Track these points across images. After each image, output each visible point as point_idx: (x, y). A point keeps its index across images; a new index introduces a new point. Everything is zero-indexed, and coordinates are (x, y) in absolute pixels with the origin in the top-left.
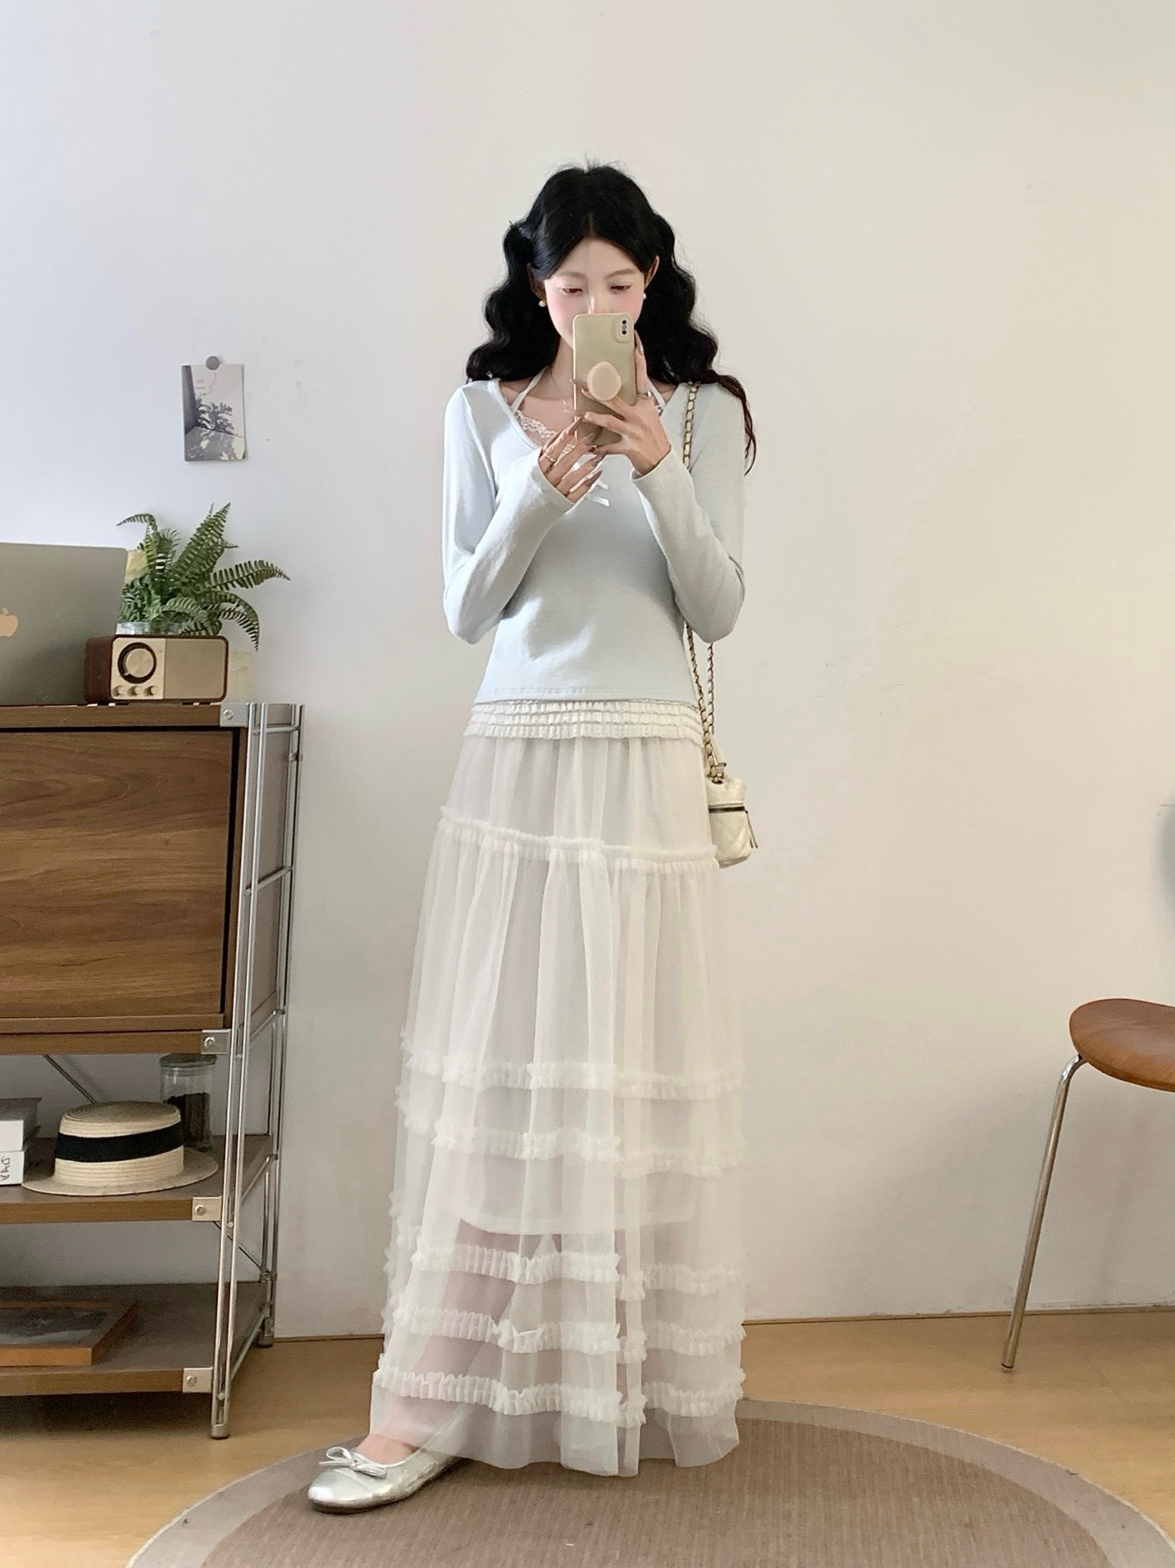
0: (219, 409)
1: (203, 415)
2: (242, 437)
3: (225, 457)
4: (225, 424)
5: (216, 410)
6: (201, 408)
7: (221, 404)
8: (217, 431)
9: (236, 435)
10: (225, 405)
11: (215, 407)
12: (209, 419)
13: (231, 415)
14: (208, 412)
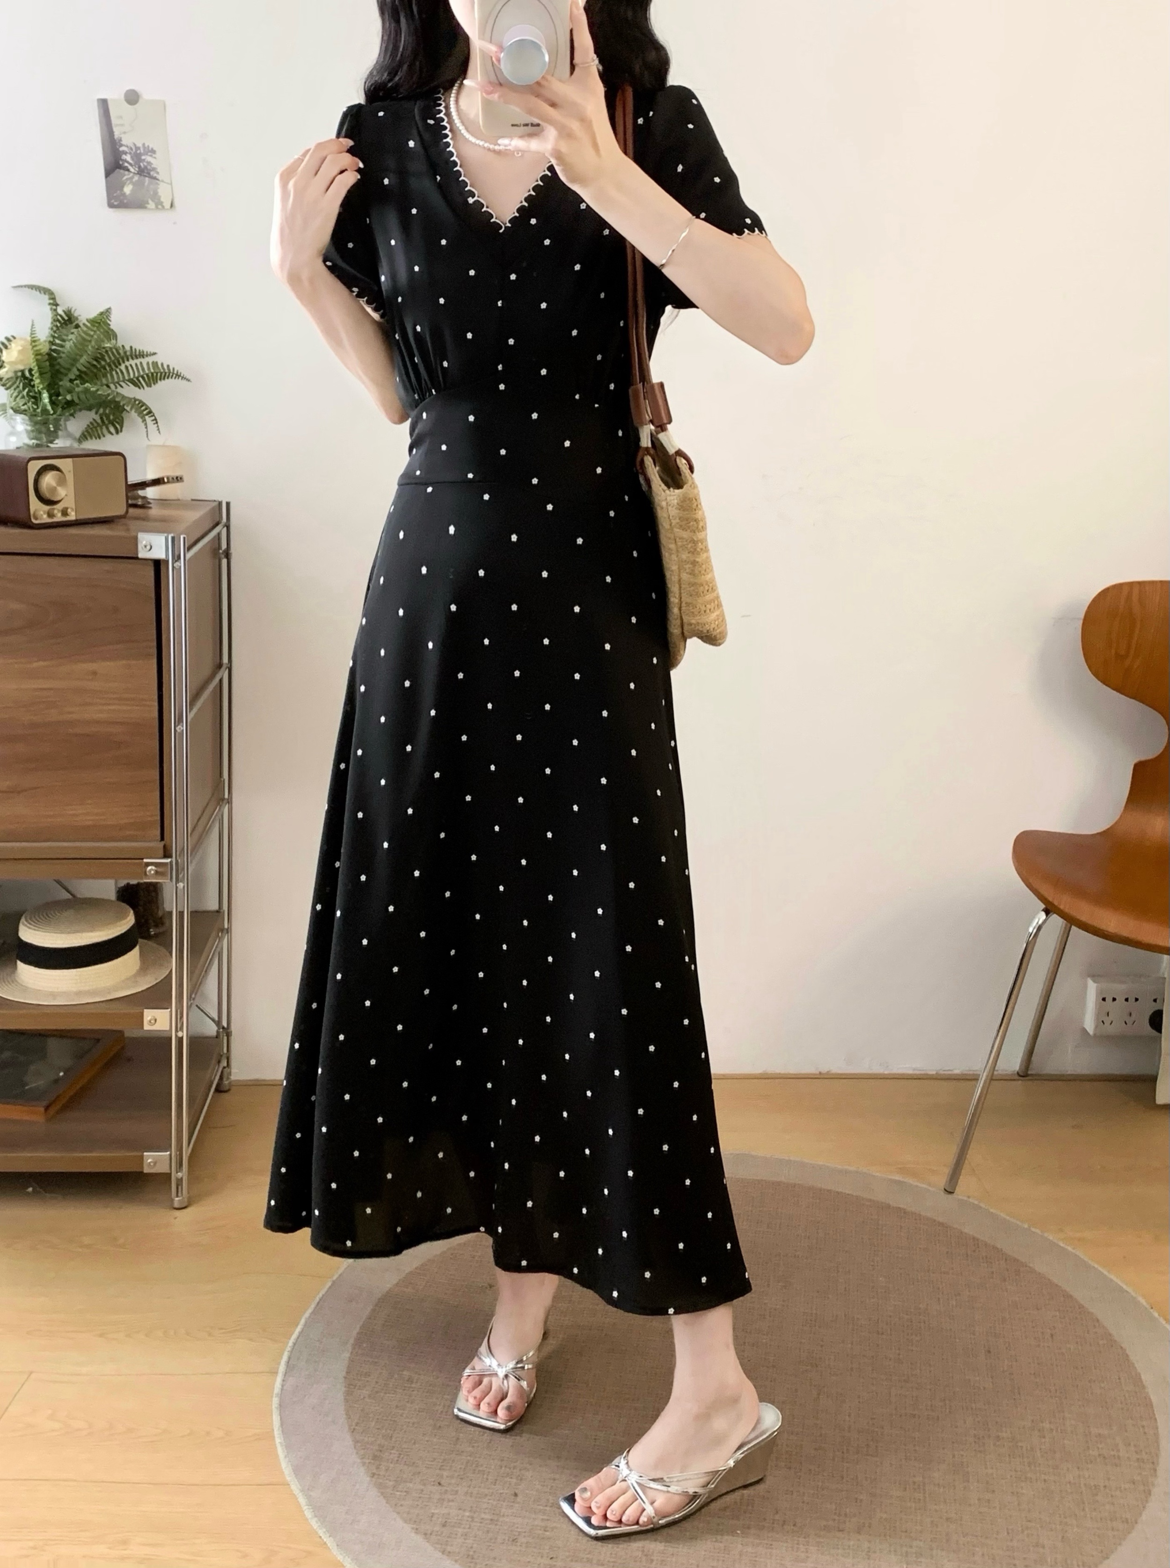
0: (142, 151)
1: (124, 157)
2: (168, 183)
3: (152, 205)
4: (149, 167)
5: (138, 152)
6: (121, 149)
7: (144, 144)
8: (141, 175)
9: (163, 181)
10: (148, 146)
11: (137, 148)
12: (131, 161)
13: (155, 158)
14: (130, 153)
